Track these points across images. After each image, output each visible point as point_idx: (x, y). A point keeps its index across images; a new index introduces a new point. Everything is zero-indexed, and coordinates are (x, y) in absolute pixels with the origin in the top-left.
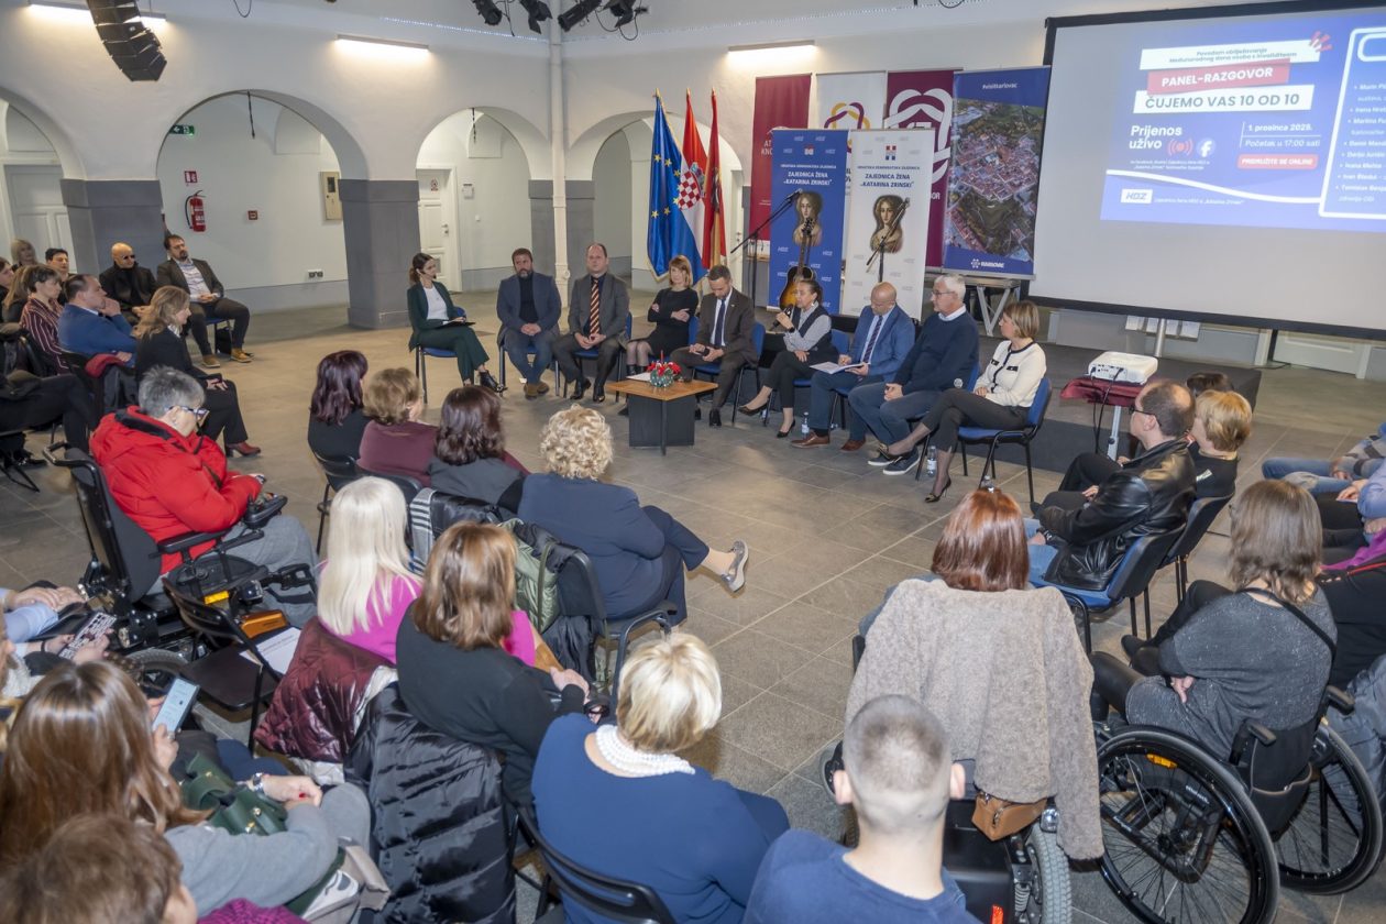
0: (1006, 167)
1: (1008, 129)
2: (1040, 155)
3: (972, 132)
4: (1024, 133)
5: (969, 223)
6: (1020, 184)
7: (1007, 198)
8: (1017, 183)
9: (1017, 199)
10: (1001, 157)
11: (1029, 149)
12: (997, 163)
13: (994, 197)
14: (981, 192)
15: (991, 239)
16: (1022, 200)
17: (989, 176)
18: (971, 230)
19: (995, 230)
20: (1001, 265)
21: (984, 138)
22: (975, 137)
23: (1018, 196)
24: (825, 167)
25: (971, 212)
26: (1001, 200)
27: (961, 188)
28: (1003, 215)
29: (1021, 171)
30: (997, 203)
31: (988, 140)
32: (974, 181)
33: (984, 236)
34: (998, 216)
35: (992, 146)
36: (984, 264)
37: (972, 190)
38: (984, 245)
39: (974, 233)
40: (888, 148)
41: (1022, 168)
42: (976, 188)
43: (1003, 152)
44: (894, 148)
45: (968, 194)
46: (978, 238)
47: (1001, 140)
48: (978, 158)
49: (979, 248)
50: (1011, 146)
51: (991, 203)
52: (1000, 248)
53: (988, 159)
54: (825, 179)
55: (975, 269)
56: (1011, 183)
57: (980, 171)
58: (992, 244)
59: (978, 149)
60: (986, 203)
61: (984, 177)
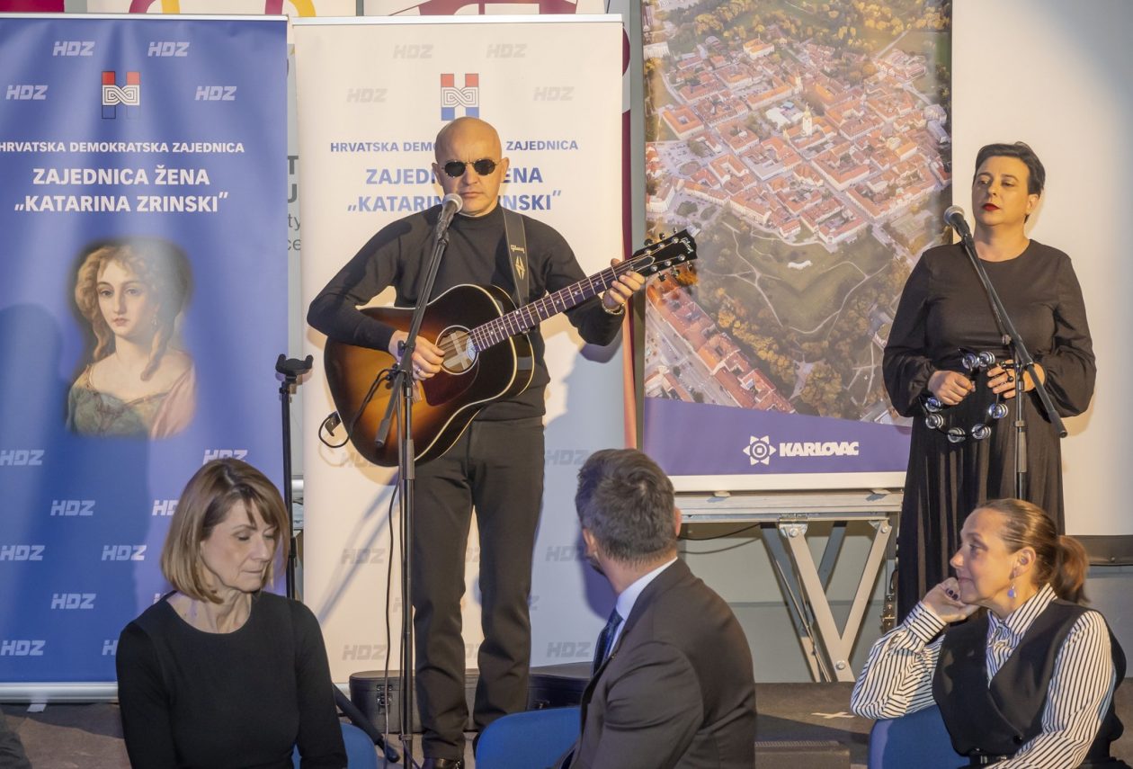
0: (838, 140)
1: (834, 26)
2: (944, 100)
3: (712, 32)
4: (888, 35)
5: (725, 321)
6: (891, 193)
7: (849, 234)
8: (879, 187)
9: (883, 239)
10: (819, 111)
11: (907, 85)
12: (808, 127)
13: (805, 233)
14: (759, 218)
15: (806, 369)
16: (901, 239)
17: (784, 170)
18: (736, 342)
19: (818, 338)
20: (849, 449)
21: (754, 51)
22: (725, 49)
23: (887, 227)
24: (196, 147)
25: (729, 283)
26: (831, 241)
27: (688, 208)
28: (842, 290)
29: (887, 153)
30: (818, 252)
31: (769, 60)
32: (733, 186)
33: (782, 361)
34: (828, 291)
35: (786, 77)
36: (786, 450)
37: (729, 215)
38: (783, 387)
39: (747, 351)
40: (447, 80)
41: (893, 144)
42: (740, 209)
43: (823, 91)
44: (472, 80)
45: (719, 229)
46: (763, 368)
47: (813, 57)
48: (743, 112)
49: (767, 398)
50: (851, 75)
51: (795, 256)
52: (842, 395)
53: (775, 115)
54: (198, 191)
55: (760, 469)
56: (858, 189)
57: (751, 154)
58: (813, 382)
59: (738, 85)
60: (779, 253)
61: (766, 172)
